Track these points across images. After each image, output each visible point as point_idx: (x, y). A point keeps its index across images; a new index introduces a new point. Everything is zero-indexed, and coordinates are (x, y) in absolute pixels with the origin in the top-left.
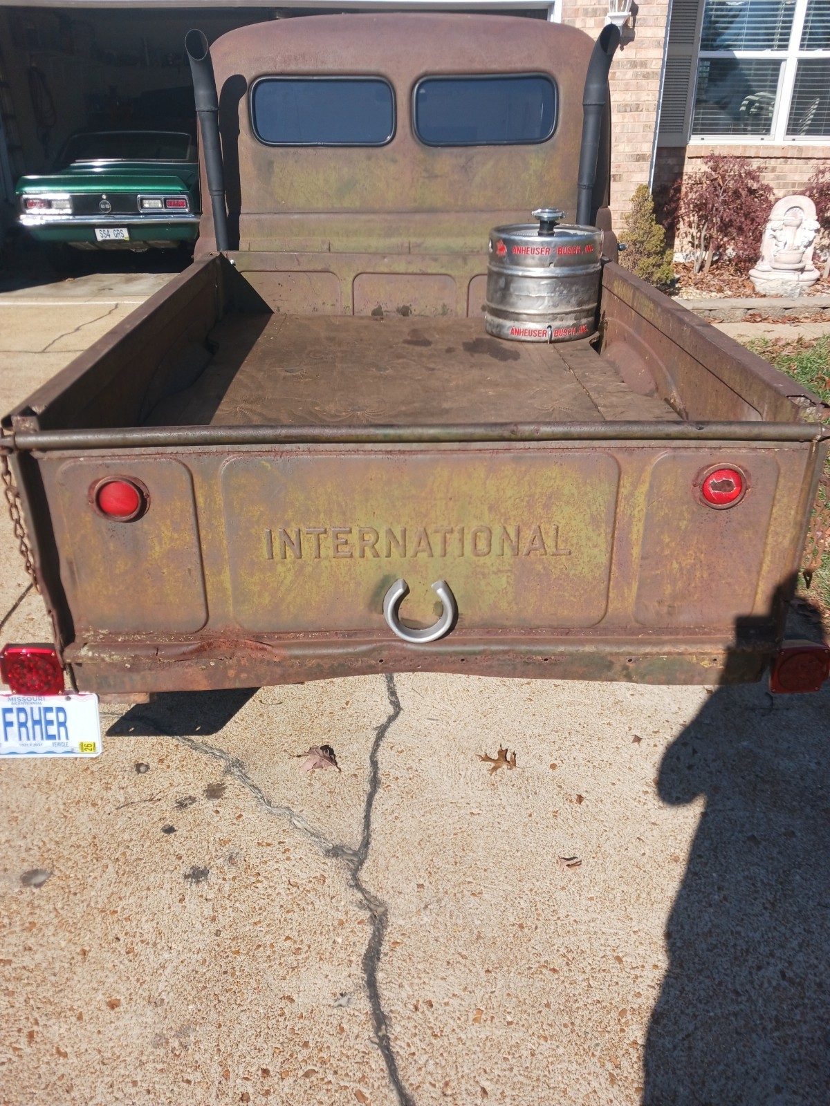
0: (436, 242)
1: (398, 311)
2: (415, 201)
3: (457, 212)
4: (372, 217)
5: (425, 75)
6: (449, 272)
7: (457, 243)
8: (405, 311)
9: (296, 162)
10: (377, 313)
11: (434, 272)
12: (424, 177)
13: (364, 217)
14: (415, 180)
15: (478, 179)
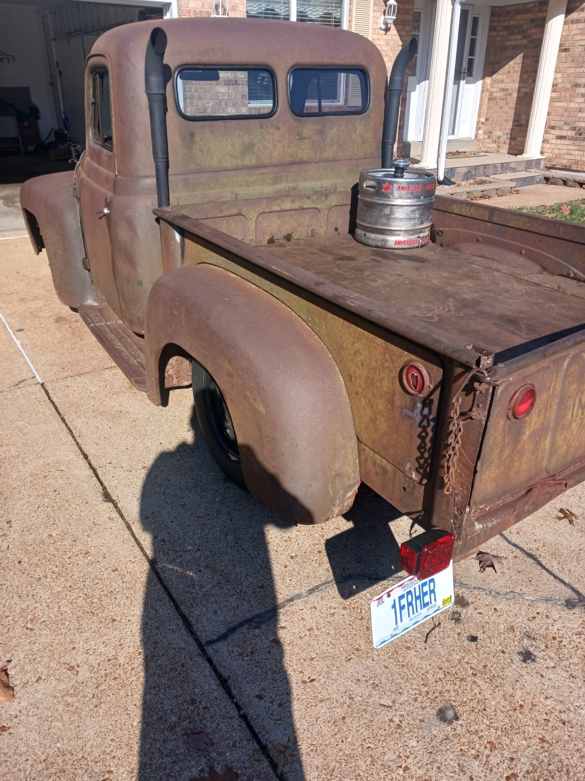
0: (305, 185)
1: (284, 237)
2: (291, 156)
3: (316, 163)
4: (264, 170)
5: (295, 65)
6: (317, 206)
7: (317, 185)
8: (288, 238)
9: (212, 132)
10: (271, 241)
11: (308, 207)
12: (297, 139)
13: (258, 171)
14: (291, 141)
15: (328, 139)
